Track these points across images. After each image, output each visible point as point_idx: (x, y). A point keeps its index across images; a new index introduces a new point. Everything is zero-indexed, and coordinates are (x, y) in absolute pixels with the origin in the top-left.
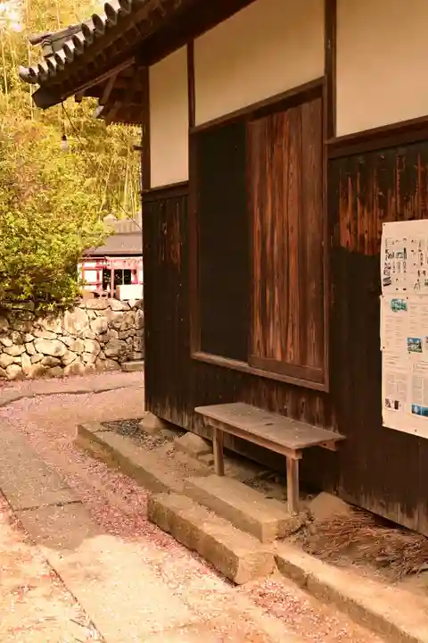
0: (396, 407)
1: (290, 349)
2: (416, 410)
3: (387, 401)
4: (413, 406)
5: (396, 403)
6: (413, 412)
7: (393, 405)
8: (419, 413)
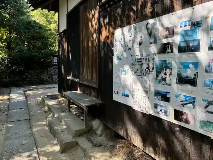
0: (117, 94)
1: (89, 75)
2: (124, 95)
3: (114, 91)
4: (123, 93)
5: (117, 92)
6: (123, 95)
7: (116, 93)
8: (125, 96)
